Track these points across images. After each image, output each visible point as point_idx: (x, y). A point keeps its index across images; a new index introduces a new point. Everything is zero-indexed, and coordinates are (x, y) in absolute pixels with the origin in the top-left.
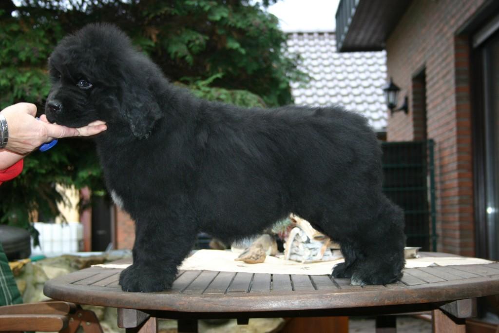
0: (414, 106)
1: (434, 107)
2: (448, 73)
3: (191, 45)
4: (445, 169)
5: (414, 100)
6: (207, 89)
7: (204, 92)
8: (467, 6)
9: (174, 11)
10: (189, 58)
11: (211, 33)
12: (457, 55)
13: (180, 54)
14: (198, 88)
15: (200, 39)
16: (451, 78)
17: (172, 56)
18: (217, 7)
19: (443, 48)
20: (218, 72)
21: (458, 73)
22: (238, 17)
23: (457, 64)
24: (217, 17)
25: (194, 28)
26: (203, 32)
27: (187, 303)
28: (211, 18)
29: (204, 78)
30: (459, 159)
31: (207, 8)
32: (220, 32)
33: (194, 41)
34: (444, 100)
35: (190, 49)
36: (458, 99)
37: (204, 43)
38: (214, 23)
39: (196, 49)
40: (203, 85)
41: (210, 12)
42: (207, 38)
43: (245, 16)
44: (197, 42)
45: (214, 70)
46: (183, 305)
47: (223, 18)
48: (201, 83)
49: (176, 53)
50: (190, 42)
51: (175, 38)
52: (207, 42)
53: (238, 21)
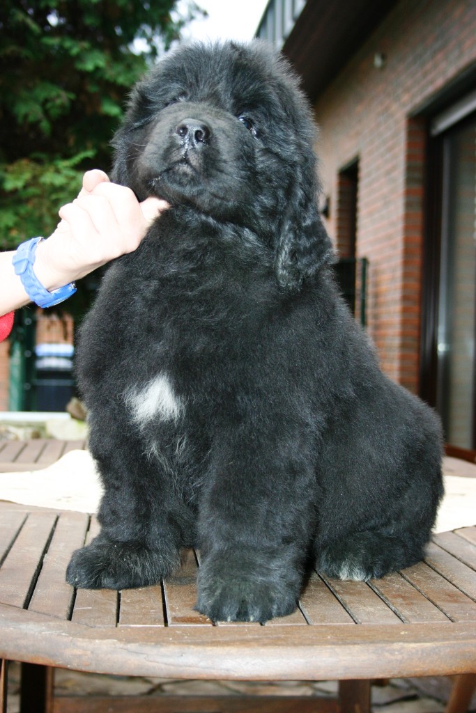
0: (340, 211)
1: (370, 214)
2: (394, 168)
3: (49, 105)
4: (382, 299)
5: (341, 202)
6: (72, 173)
7: (67, 177)
8: (429, 77)
9: (25, 53)
10: (45, 125)
11: (78, 89)
12: (410, 144)
13: (31, 118)
14: (58, 171)
15: (61, 97)
16: (400, 176)
17: (20, 120)
18: (90, 50)
19: (388, 134)
20: (85, 149)
21: (410, 169)
22: (119, 68)
23: (410, 157)
24: (89, 66)
25: (54, 80)
26: (67, 88)
27: (89, 652)
28: (80, 66)
29: (66, 156)
30: (405, 287)
31: (75, 51)
32: (92, 89)
33: (52, 100)
34: (386, 204)
35: (46, 113)
36: (408, 205)
37: (67, 103)
38: (84, 75)
39: (55, 112)
40: (66, 167)
41: (79, 58)
42: (72, 96)
43: (129, 68)
44: (58, 102)
45: (81, 146)
46: (80, 656)
47: (97, 69)
48: (63, 164)
49: (26, 116)
50: (46, 101)
51: (24, 94)
52: (72, 102)
53: (119, 74)
